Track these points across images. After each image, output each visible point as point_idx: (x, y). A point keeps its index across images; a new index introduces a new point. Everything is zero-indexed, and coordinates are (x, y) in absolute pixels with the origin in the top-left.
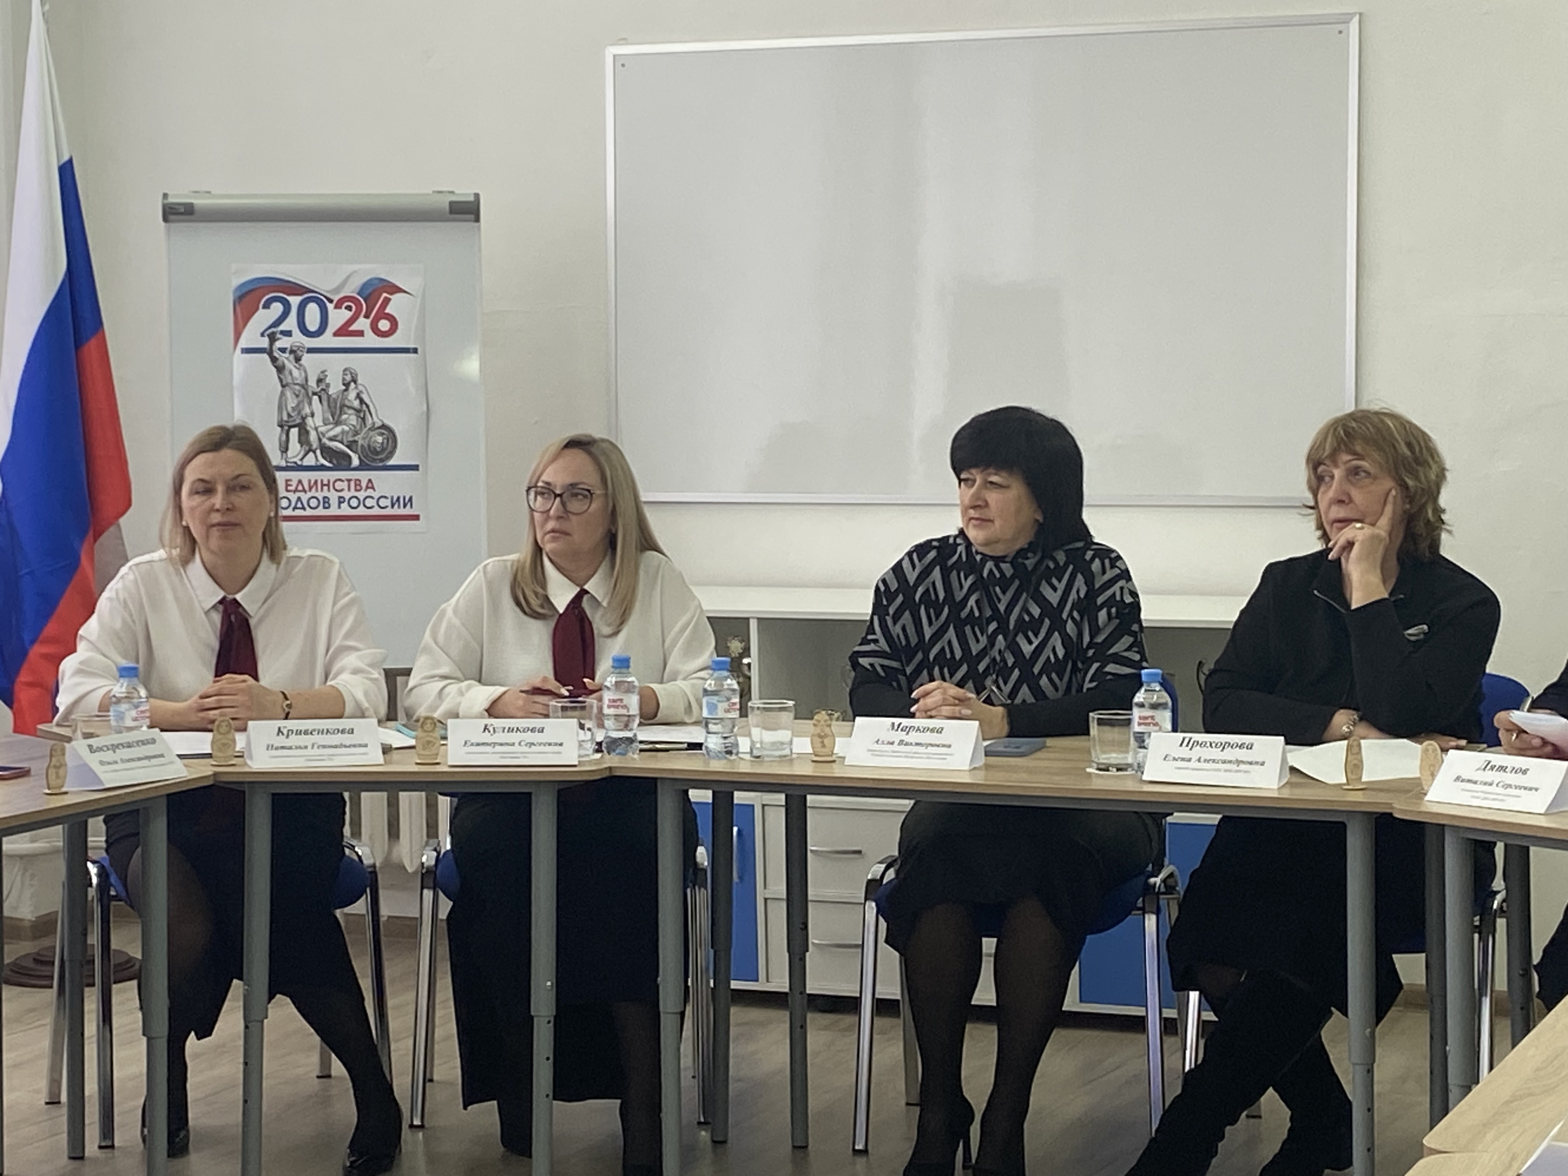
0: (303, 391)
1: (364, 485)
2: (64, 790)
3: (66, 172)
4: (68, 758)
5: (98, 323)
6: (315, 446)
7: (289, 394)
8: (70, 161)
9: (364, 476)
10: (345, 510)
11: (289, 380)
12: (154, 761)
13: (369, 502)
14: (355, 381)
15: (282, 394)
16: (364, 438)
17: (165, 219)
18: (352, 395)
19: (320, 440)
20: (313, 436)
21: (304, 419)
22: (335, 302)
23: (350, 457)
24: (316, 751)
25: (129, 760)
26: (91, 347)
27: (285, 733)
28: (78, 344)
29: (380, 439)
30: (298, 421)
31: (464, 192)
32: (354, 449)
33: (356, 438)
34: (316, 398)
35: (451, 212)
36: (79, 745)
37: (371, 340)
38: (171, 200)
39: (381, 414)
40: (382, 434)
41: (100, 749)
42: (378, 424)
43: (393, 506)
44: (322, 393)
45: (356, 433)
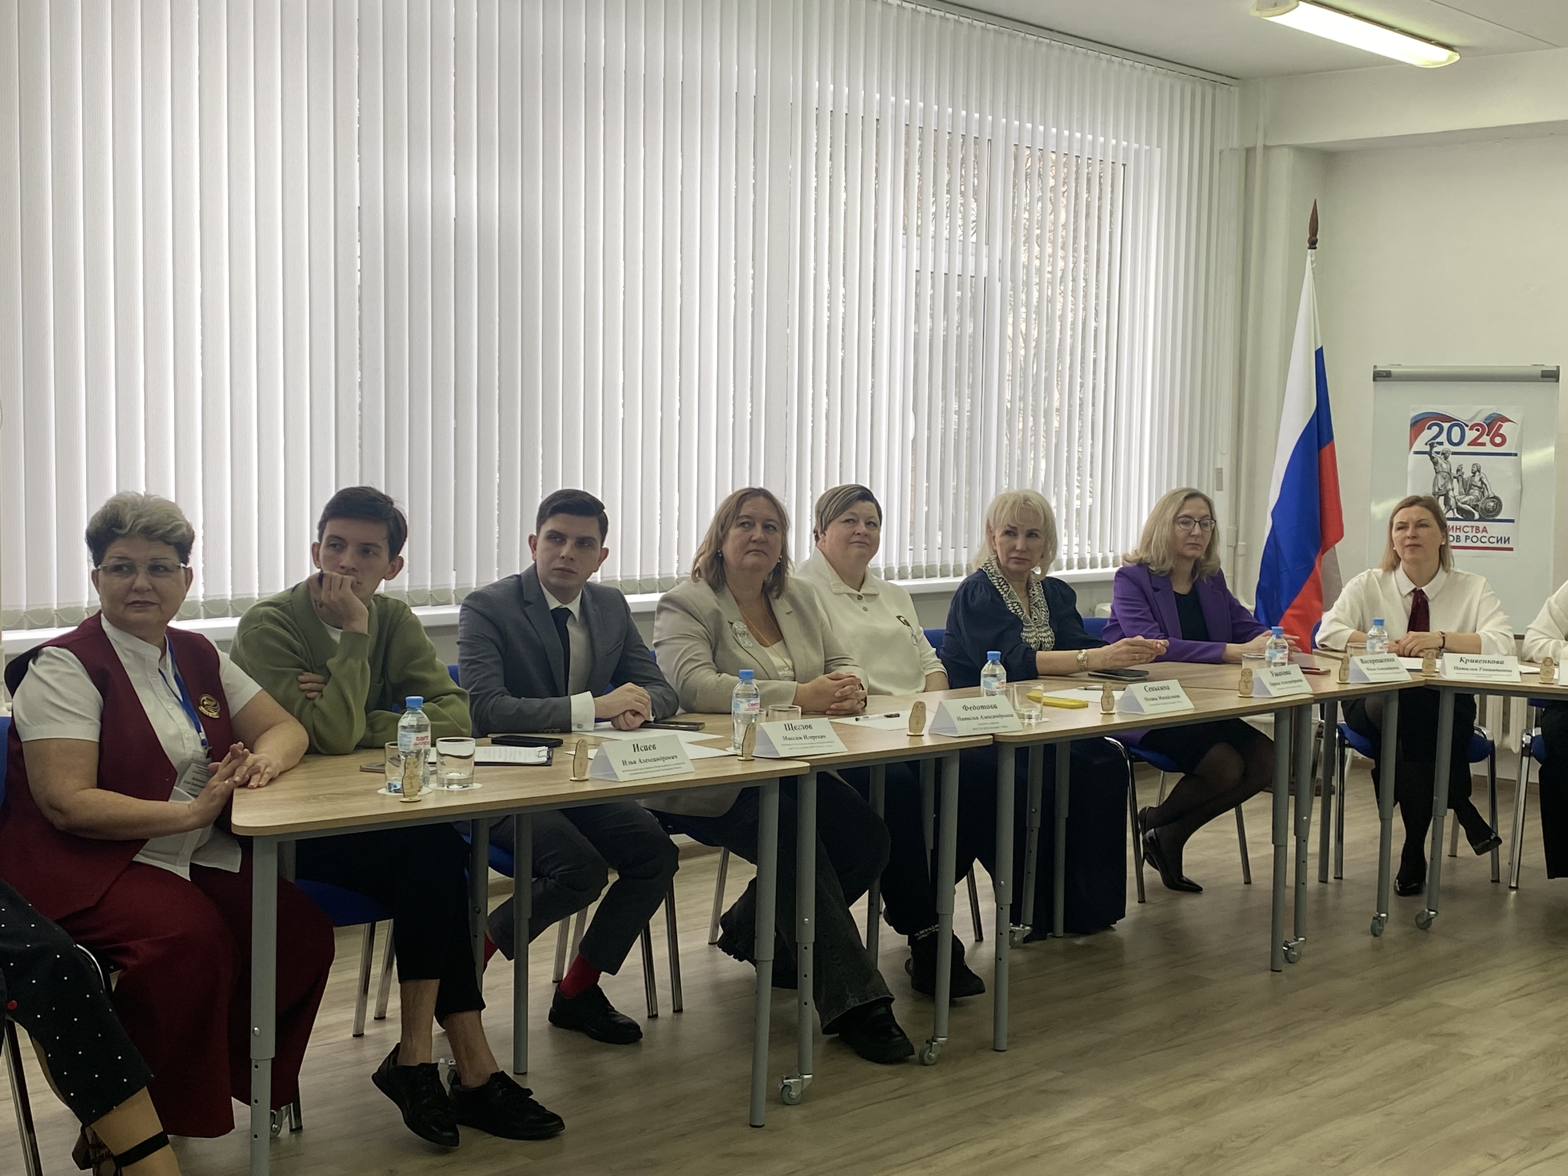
0: (1448, 476)
1: (1481, 530)
2: (1347, 682)
3: (1319, 354)
4: (1351, 666)
5: (1331, 437)
6: (1453, 507)
7: (1439, 477)
8: (1322, 348)
9: (1481, 525)
10: (1469, 543)
11: (1441, 470)
12: (1395, 671)
13: (1483, 540)
14: (1479, 472)
15: (1436, 478)
16: (1483, 503)
17: (1374, 380)
18: (1477, 479)
19: (1456, 503)
20: (1452, 502)
21: (1448, 492)
22: (1470, 426)
23: (1474, 514)
24: (1482, 672)
25: (1382, 669)
26: (1326, 450)
27: (1464, 660)
28: (1320, 448)
29: (1492, 504)
30: (1444, 493)
31: (1550, 365)
32: (1476, 509)
33: (1478, 503)
34: (1455, 480)
35: (1542, 376)
36: (1356, 659)
37: (1489, 448)
38: (1378, 369)
39: (1494, 490)
40: (1494, 501)
41: (1366, 662)
42: (1492, 496)
43: (1498, 542)
44: (1459, 476)
45: (1478, 500)
